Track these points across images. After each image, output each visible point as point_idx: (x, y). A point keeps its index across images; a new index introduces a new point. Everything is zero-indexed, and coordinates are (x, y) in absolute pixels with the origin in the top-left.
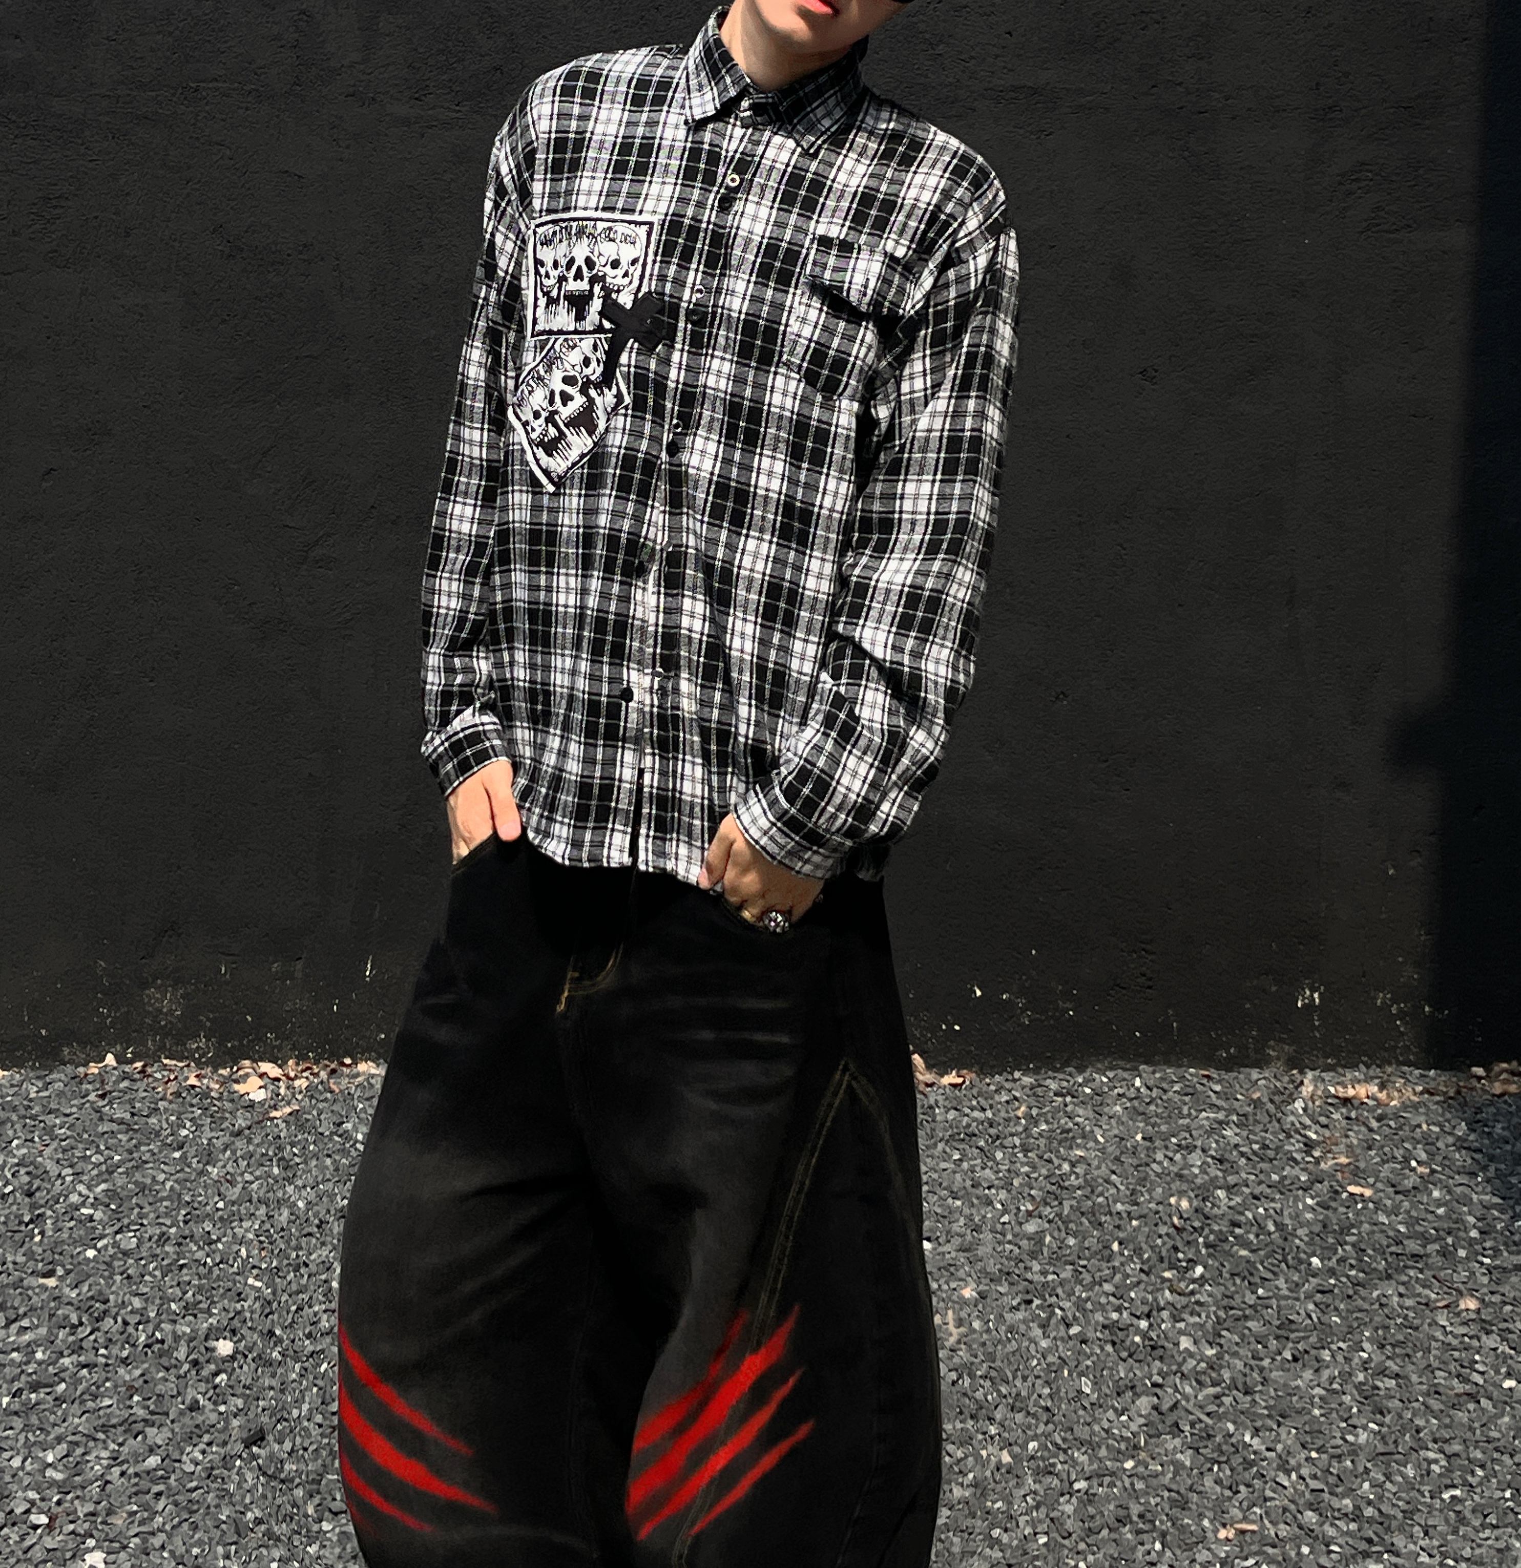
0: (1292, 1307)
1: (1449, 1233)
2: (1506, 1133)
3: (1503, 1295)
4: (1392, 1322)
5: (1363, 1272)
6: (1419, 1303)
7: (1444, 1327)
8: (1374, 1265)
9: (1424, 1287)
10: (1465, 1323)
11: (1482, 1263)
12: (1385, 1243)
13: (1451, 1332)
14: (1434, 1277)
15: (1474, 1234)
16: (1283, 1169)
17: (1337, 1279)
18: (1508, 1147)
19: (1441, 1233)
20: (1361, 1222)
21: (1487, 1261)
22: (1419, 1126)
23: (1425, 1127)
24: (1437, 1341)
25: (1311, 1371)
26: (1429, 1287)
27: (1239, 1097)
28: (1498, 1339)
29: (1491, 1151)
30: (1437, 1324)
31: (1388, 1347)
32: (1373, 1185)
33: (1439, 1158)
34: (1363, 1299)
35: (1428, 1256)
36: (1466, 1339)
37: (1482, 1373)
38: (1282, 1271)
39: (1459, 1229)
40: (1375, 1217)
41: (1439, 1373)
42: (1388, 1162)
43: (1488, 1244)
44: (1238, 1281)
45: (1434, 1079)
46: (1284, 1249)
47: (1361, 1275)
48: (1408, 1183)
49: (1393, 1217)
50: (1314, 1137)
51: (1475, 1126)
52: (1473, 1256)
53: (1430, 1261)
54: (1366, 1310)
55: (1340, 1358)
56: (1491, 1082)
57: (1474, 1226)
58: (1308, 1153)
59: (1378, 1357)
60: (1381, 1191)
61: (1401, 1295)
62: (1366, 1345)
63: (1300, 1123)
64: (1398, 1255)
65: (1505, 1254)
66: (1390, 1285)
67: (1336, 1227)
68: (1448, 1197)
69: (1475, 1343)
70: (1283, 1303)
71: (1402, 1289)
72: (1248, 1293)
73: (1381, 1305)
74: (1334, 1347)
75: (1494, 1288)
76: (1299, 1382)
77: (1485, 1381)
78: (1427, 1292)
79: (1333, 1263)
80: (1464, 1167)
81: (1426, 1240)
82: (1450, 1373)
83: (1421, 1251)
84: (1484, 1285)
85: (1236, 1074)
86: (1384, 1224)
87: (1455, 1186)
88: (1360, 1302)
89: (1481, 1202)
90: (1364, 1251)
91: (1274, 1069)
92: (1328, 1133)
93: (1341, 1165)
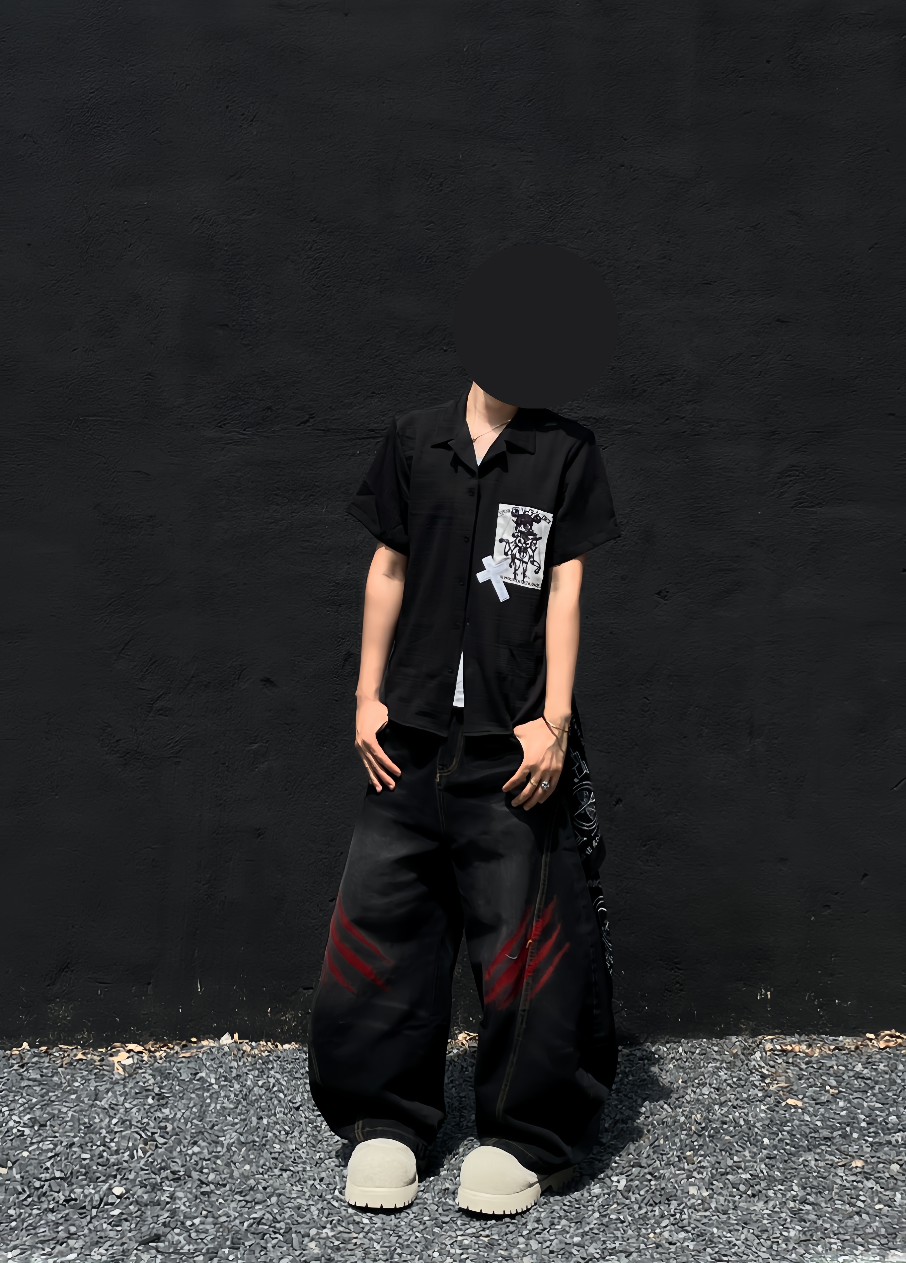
0: (753, 1166)
1: (848, 1125)
2: (886, 1068)
3: (879, 1158)
4: (810, 1175)
5: (794, 1147)
6: (827, 1164)
7: (842, 1177)
8: (801, 1143)
9: (831, 1155)
10: (855, 1175)
11: (867, 1141)
12: (808, 1131)
13: (846, 1180)
14: (837, 1149)
15: (864, 1124)
16: (749, 1091)
17: (778, 1151)
18: (887, 1076)
19: (843, 1125)
20: (794, 1120)
21: (870, 1139)
22: (832, 1067)
23: (835, 1067)
24: (837, 1184)
25: (763, 1202)
26: (834, 1155)
27: (726, 1053)
28: (874, 1183)
29: (877, 1079)
30: (837, 1174)
31: (808, 1189)
32: (801, 1100)
33: (843, 1084)
34: (794, 1162)
35: (834, 1138)
36: (855, 1183)
37: (864, 1202)
38: (747, 1147)
39: (854, 1123)
40: (802, 1117)
41: (837, 1202)
42: (811, 1087)
43: (871, 1130)
44: (724, 1153)
45: (842, 1041)
46: (748, 1134)
47: (793, 1149)
48: (824, 1099)
49: (813, 1117)
50: (767, 1072)
51: (867, 1065)
52: (862, 1136)
53: (835, 1141)
54: (796, 1169)
55: (779, 1195)
56: (878, 1042)
57: (864, 1120)
58: (763, 1081)
59: (801, 1193)
60: (806, 1102)
61: (816, 1160)
62: (795, 1188)
63: (759, 1065)
64: (815, 1138)
65: (882, 1135)
66: (810, 1155)
67: (778, 1122)
68: (849, 1105)
69: (860, 1185)
70: (747, 1164)
71: (817, 1157)
72: (729, 1159)
73: (804, 1166)
74: (775, 1188)
75: (873, 1154)
76: (755, 1208)
77: (865, 1206)
78: (833, 1158)
79: (776, 1142)
80: (859, 1088)
81: (833, 1129)
82: (844, 1202)
83: (830, 1135)
84: (867, 1153)
85: (724, 1040)
86: (807, 1121)
87: (854, 1099)
88: (792, 1164)
89: (869, 1107)
90: (795, 1135)
91: (745, 1036)
92: (773, 1070)
93: (782, 1087)
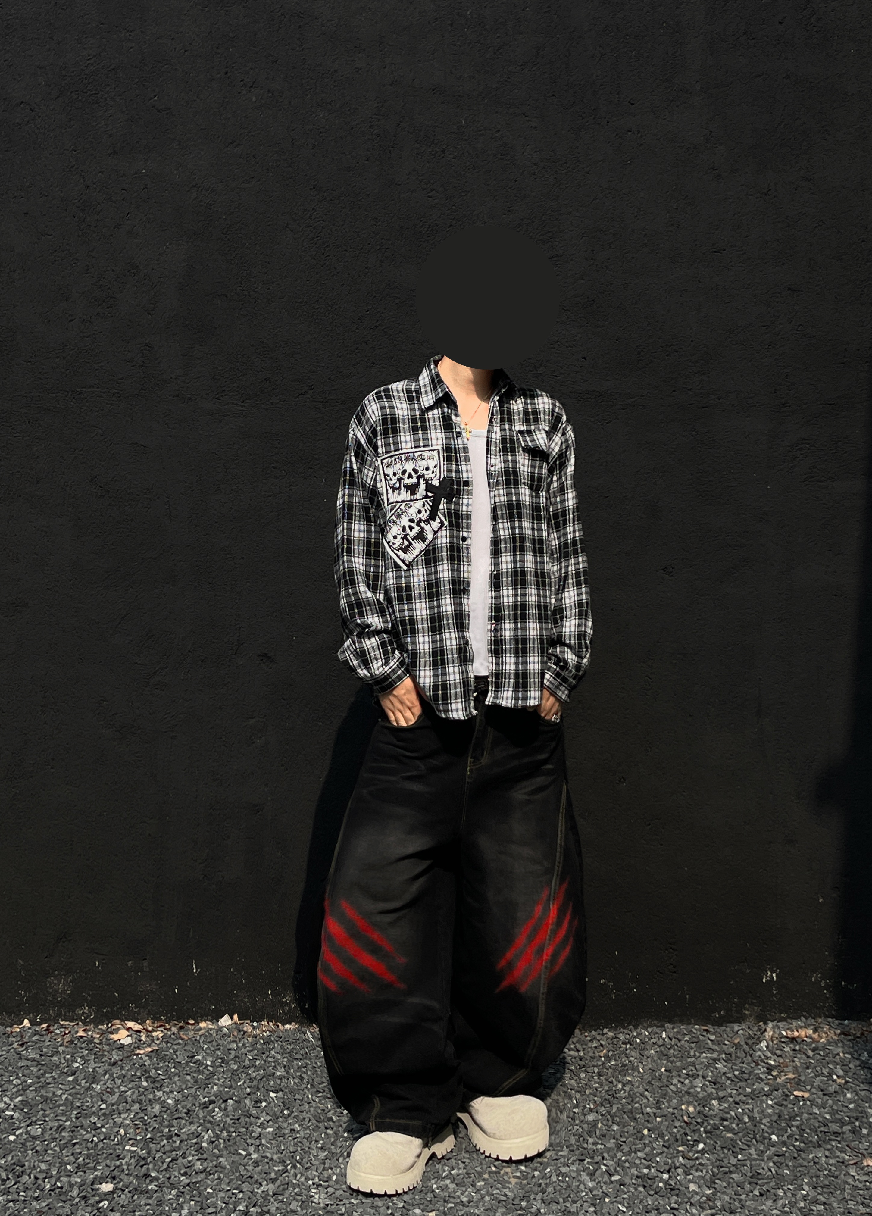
0: (759, 1165)
1: (857, 1119)
4: (821, 1173)
5: (803, 1143)
6: (838, 1162)
7: (853, 1176)
8: (810, 1139)
9: (841, 1152)
10: (867, 1173)
12: (817, 1125)
13: (858, 1179)
14: (847, 1146)
16: (753, 1084)
17: (788, 1148)
19: (852, 1119)
20: (802, 1113)
22: (838, 1054)
23: (841, 1055)
24: (849, 1185)
26: (845, 1152)
27: (726, 1042)
30: (849, 1174)
31: (819, 1188)
32: (809, 1091)
33: (850, 1074)
34: (803, 1159)
35: (843, 1133)
36: (868, 1184)
38: (753, 1144)
39: (863, 1117)
40: (811, 1109)
41: (850, 1202)
42: (819, 1076)
44: (725, 1151)
45: (847, 1026)
46: (754, 1132)
47: (802, 1145)
48: (831, 1089)
49: (822, 1110)
50: (773, 1063)
53: (845, 1136)
54: (805, 1166)
55: (789, 1194)
58: (769, 1073)
59: (812, 1193)
60: (814, 1094)
61: (827, 1157)
62: (806, 1187)
63: (764, 1056)
64: (825, 1132)
66: (820, 1151)
67: (787, 1117)
68: (856, 1098)
70: (753, 1163)
71: (827, 1153)
72: (732, 1158)
73: (814, 1163)
74: (785, 1188)
76: (763, 1207)
78: (844, 1155)
79: (785, 1138)
80: (866, 1079)
81: (843, 1123)
82: (857, 1202)
83: (839, 1130)
85: (724, 1028)
86: (816, 1114)
87: (861, 1090)
88: (801, 1161)
90: (804, 1130)
91: (748, 1023)
92: (781, 1060)
93: (790, 1079)
